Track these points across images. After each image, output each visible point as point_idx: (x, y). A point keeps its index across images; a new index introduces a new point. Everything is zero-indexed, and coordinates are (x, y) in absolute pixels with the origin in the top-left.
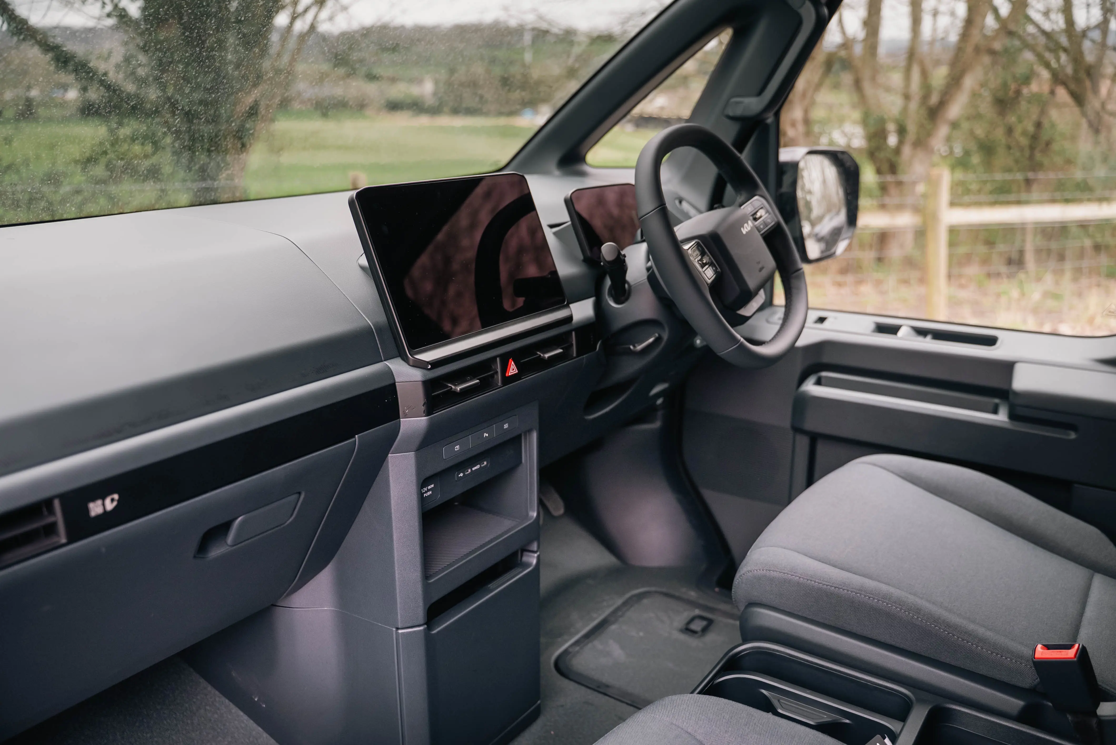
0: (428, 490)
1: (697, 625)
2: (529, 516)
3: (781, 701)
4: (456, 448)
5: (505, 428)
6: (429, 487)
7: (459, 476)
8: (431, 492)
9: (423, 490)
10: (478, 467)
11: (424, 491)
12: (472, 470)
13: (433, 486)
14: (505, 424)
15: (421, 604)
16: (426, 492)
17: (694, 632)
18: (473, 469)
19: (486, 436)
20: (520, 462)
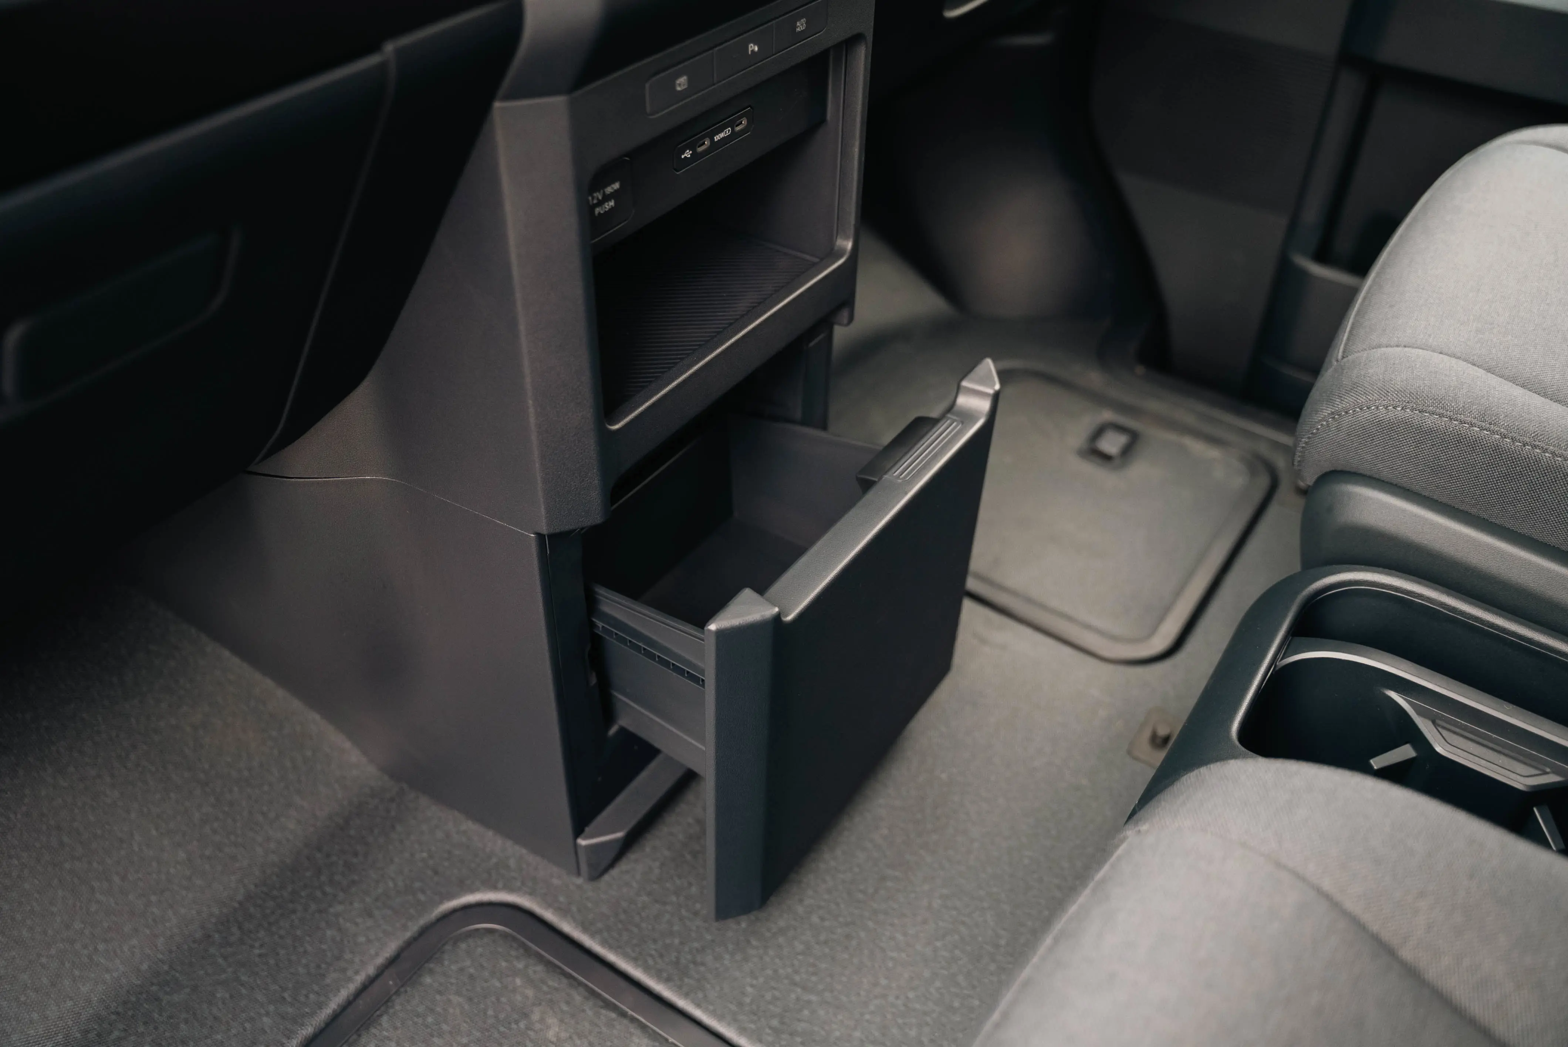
0: (606, 198)
1: (1111, 444)
2: (836, 248)
3: (1439, 722)
4: (680, 85)
5: (798, 29)
6: (609, 190)
7: (683, 157)
8: (612, 203)
9: (593, 198)
10: (727, 132)
11: (595, 201)
12: (712, 139)
13: (616, 186)
14: (799, 20)
15: (596, 482)
16: (600, 203)
17: (1106, 458)
18: (717, 138)
19: (753, 51)
20: (822, 121)
